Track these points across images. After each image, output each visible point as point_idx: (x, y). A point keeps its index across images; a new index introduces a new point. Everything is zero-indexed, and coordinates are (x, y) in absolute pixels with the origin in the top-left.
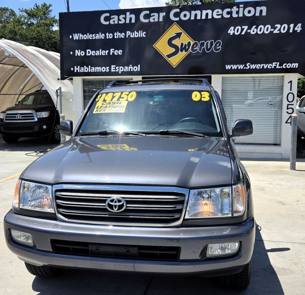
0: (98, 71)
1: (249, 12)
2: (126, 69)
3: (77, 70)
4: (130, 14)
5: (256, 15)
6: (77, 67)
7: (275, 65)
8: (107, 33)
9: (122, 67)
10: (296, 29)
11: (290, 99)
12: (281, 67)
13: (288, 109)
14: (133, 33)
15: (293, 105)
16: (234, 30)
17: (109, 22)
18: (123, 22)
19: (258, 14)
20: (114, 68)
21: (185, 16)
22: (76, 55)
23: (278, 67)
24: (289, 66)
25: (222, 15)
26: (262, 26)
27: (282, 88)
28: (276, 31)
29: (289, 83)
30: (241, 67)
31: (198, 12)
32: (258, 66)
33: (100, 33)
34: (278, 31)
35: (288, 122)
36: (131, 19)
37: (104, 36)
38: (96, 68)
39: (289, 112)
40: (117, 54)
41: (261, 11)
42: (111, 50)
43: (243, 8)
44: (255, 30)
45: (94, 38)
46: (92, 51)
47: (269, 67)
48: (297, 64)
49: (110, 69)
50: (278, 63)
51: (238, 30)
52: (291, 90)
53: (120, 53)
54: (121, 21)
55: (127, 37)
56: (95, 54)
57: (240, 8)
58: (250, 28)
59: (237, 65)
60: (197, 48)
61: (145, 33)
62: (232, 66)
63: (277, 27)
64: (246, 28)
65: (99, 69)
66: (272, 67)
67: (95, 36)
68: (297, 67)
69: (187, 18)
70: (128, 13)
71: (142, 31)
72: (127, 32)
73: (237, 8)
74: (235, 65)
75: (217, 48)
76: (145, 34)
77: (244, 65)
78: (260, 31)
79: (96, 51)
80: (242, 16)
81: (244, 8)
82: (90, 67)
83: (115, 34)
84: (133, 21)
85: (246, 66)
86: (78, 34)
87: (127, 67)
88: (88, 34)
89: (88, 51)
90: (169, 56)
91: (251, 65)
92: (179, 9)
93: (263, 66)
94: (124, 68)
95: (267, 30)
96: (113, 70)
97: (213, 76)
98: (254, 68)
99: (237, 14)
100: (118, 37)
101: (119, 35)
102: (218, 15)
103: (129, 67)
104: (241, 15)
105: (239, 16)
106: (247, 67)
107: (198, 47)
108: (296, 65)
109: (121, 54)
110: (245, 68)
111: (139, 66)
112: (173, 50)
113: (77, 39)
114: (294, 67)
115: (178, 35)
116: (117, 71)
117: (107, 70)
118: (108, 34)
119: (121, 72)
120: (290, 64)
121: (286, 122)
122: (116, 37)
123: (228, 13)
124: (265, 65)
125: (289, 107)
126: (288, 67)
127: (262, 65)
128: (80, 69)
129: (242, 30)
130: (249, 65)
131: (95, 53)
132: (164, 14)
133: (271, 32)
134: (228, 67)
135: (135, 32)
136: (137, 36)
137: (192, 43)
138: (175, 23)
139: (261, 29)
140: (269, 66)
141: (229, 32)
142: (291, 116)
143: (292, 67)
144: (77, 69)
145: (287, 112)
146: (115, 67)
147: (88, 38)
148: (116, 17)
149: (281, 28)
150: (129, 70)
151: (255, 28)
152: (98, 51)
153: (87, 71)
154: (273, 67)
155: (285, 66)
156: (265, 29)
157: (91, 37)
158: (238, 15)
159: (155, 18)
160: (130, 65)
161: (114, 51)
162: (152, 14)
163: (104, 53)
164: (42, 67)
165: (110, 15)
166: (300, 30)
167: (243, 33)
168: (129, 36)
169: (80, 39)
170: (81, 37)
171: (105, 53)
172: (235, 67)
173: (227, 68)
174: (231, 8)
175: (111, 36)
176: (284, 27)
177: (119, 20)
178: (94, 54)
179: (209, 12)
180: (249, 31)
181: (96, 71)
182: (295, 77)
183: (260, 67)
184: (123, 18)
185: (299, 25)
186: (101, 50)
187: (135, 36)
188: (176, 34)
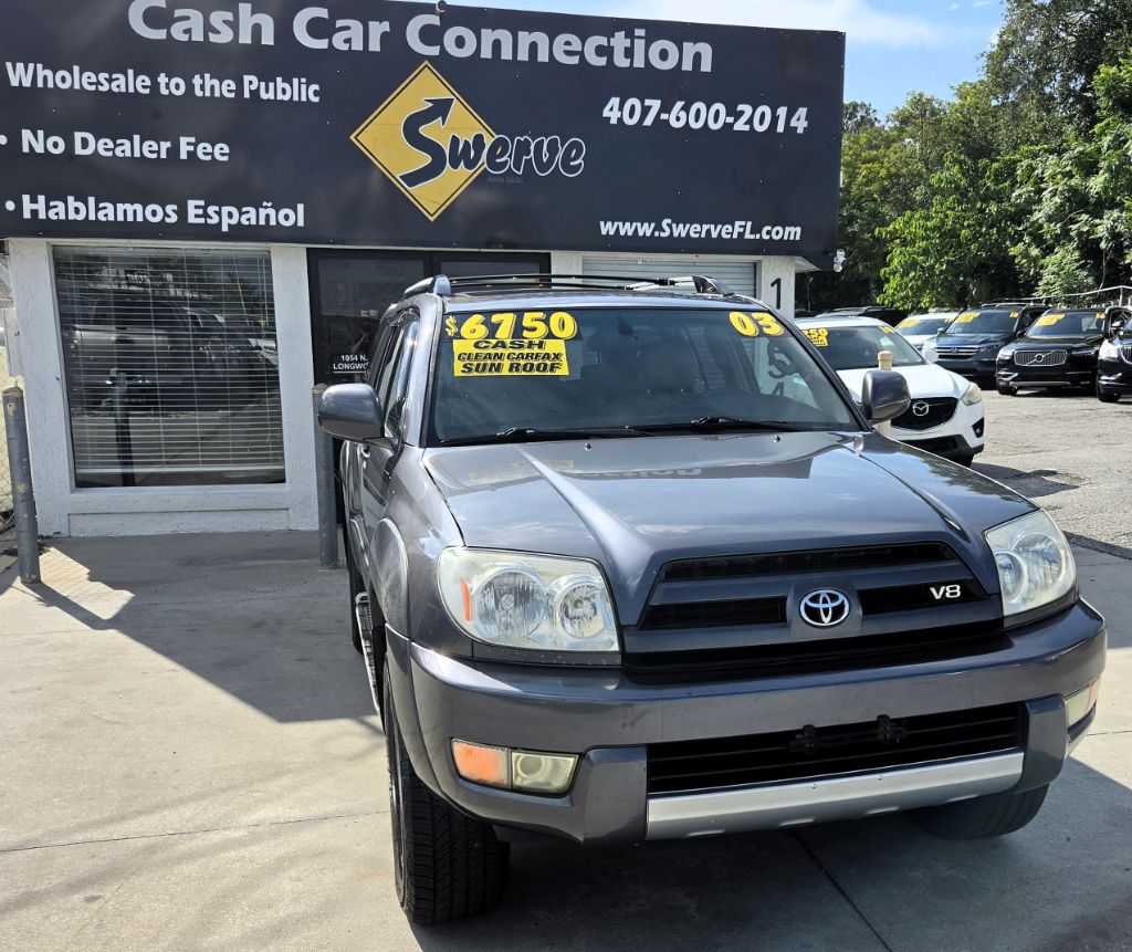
0: (130, 218)
1: (664, 55)
2: (250, 216)
3: (34, 213)
4: (253, 13)
5: (684, 68)
6: (34, 200)
7: (742, 230)
8: (163, 75)
9: (234, 210)
10: (793, 123)
12: (758, 236)
14: (271, 85)
16: (621, 109)
17: (169, 34)
18: (225, 36)
19: (687, 66)
20: (200, 212)
21: (460, 42)
22: (26, 149)
23: (748, 236)
24: (778, 233)
25: (581, 54)
26: (702, 106)
28: (740, 126)
29: (773, 285)
30: (646, 229)
31: (504, 36)
32: (695, 230)
33: (131, 72)
34: (746, 123)
36: (257, 30)
37: (148, 83)
38: (120, 207)
40: (208, 158)
41: (697, 57)
43: (643, 41)
44: (683, 115)
45: (105, 88)
46: (97, 140)
47: (724, 236)
48: (799, 229)
49: (182, 213)
50: (749, 224)
51: (633, 108)
52: (779, 307)
53: (222, 155)
54: (217, 32)
55: (247, 95)
56: (113, 150)
57: (636, 40)
58: (666, 108)
59: (634, 225)
60: (507, 159)
61: (316, 87)
62: (618, 227)
63: (742, 113)
64: (655, 104)
65: (135, 211)
66: (732, 233)
67: (110, 81)
68: (798, 238)
69: (467, 51)
70: (245, 8)
71: (303, 80)
72: (247, 78)
73: (626, 37)
74: (628, 224)
75: (572, 163)
76: (316, 93)
78: (697, 119)
79: (119, 142)
81: (649, 41)
82: (91, 200)
83: (197, 81)
84: (268, 39)
85: (659, 228)
86: (31, 66)
87: (252, 210)
88: (76, 69)
89: (78, 136)
91: (674, 226)
92: (437, 18)
93: (709, 231)
94: (241, 214)
95: (716, 120)
96: (196, 216)
97: (554, 254)
98: (683, 235)
99: (626, 57)
100: (208, 94)
101: (212, 87)
102: (568, 53)
103: (261, 210)
104: (639, 63)
105: (635, 65)
106: (664, 231)
107: (510, 156)
108: (794, 232)
109: (225, 158)
110: (657, 234)
111: (301, 207)
112: (425, 159)
113: (27, 83)
114: (792, 237)
115: (440, 109)
116: (209, 221)
117: (169, 217)
118: (166, 80)
119: (229, 225)
120: (779, 228)
122: (199, 93)
123: (600, 51)
124: (712, 227)
126: (775, 237)
127: (705, 227)
128: (48, 208)
129: (645, 110)
130: (670, 226)
131: (111, 145)
132: (386, 26)
133: (728, 127)
134: (607, 228)
135: (279, 80)
136: (286, 98)
137: (488, 141)
138: (426, 62)
139: (698, 111)
140: (724, 231)
141: (606, 113)
143: (786, 238)
144: (34, 206)
146: (205, 208)
147: (77, 87)
148: (195, 16)
149: (755, 118)
150: (262, 222)
151: (682, 109)
152: (126, 142)
153: (81, 217)
154: (735, 236)
155: (769, 233)
156: (708, 116)
157: (90, 84)
158: (632, 62)
159: (352, 36)
160: (265, 204)
161: (195, 145)
162: (340, 23)
163: (151, 152)
165: (172, 6)
166: (805, 128)
167: (648, 122)
168: (255, 93)
169: (40, 84)
170: (45, 78)
171: (158, 152)
172: (627, 229)
173: (604, 232)
174: (610, 35)
175: (177, 87)
176: (763, 115)
177: (209, 27)
178: (106, 150)
179: (540, 38)
180: (664, 116)
181: (120, 218)
182: (788, 269)
183: (700, 233)
184: (226, 22)
185: (802, 112)
186: (137, 138)
187: (280, 97)
188: (431, 105)
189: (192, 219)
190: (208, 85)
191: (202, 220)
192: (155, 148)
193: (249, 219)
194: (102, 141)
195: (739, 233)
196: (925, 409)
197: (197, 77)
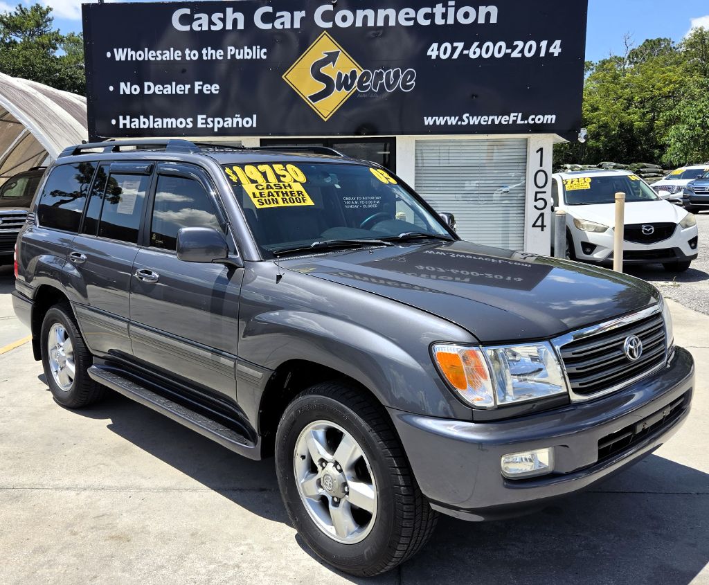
0: (170, 126)
1: (466, 15)
2: (229, 123)
3: (125, 125)
4: (233, 13)
5: (479, 22)
6: (125, 119)
7: (515, 118)
8: (187, 50)
9: (220, 120)
10: (551, 50)
11: (541, 182)
12: (526, 122)
13: (536, 200)
14: (242, 51)
15: (545, 192)
16: (438, 49)
17: (191, 28)
18: (219, 26)
19: (481, 20)
20: (204, 121)
21: (344, 19)
22: (122, 93)
23: (519, 122)
24: (540, 119)
25: (415, 19)
26: (490, 44)
27: (525, 160)
28: (515, 54)
29: (537, 152)
30: (453, 121)
31: (370, 13)
32: (484, 120)
33: (172, 49)
34: (519, 53)
35: (537, 224)
36: (235, 21)
37: (180, 54)
38: (165, 120)
39: (538, 206)
40: (209, 92)
41: (488, 15)
42: (197, 83)
43: (454, 8)
44: (478, 50)
45: (158, 59)
46: (155, 86)
47: (503, 122)
48: (554, 117)
49: (195, 122)
50: (520, 115)
51: (446, 48)
52: (541, 165)
53: (216, 90)
54: (215, 24)
55: (229, 57)
56: (162, 91)
57: (449, 8)
58: (467, 47)
59: (445, 118)
60: (370, 84)
61: (264, 50)
62: (435, 120)
63: (517, 46)
64: (460, 45)
65: (172, 122)
66: (508, 121)
67: (162, 55)
68: (553, 122)
69: (348, 24)
70: (229, 10)
72: (229, 48)
73: (443, 7)
74: (441, 118)
75: (408, 84)
76: (265, 54)
77: (457, 118)
78: (487, 52)
79: (165, 86)
80: (453, 23)
81: (457, 8)
82: (151, 117)
83: (204, 51)
84: (241, 26)
85: (461, 119)
86: (125, 50)
87: (230, 119)
88: (146, 49)
89: (146, 84)
90: (315, 98)
91: (471, 118)
92: (332, 6)
93: (493, 120)
94: (224, 121)
95: (499, 52)
96: (202, 124)
97: (398, 137)
98: (477, 123)
99: (443, 19)
100: (209, 58)
101: (212, 54)
102: (407, 19)
103: (234, 119)
104: (451, 21)
105: (448, 23)
106: (464, 121)
107: (371, 82)
108: (551, 119)
109: (217, 92)
110: (459, 123)
111: (255, 116)
112: (323, 86)
113: (123, 59)
114: (549, 122)
116: (208, 126)
117: (188, 125)
118: (189, 52)
119: (218, 128)
120: (541, 116)
121: (534, 226)
122: (205, 58)
123: (426, 16)
124: (496, 117)
125: (538, 198)
126: (537, 122)
127: (491, 118)
128: (131, 122)
129: (454, 49)
130: (468, 118)
131: (161, 88)
132: (303, 14)
133: (507, 55)
134: (429, 121)
135: (246, 48)
136: (249, 57)
137: (359, 74)
138: (325, 32)
139: (488, 48)
140: (504, 120)
141: (429, 53)
142: (542, 215)
143: (545, 122)
144: (125, 122)
145: (535, 207)
146: (206, 119)
147: (146, 59)
148: (205, 17)
149: (525, 49)
150: (235, 126)
151: (477, 47)
152: (169, 86)
153: (146, 126)
154: (511, 122)
155: (533, 119)
156: (495, 50)
157: (152, 57)
158: (446, 21)
159: (286, 20)
160: (236, 116)
161: (202, 86)
162: (278, 14)
163: (181, 91)
164: (45, 119)
165: (193, 13)
166: (559, 53)
167: (455, 56)
168: (233, 56)
169: (129, 59)
170: (132, 55)
171: (184, 91)
172: (441, 121)
173: (426, 123)
174: (433, 6)
175: (194, 55)
176: (531, 46)
177: (211, 23)
178: (159, 91)
179: (391, 12)
180: (465, 52)
181: (165, 126)
182: (548, 141)
183: (488, 121)
184: (220, 19)
185: (558, 43)
186: (174, 84)
187: (246, 57)
188: (327, 55)
189: (199, 126)
190: (209, 53)
191: (204, 126)
192: (183, 88)
193: (228, 124)
194: (157, 86)
195: (513, 121)
196: (651, 230)
197: (205, 49)
